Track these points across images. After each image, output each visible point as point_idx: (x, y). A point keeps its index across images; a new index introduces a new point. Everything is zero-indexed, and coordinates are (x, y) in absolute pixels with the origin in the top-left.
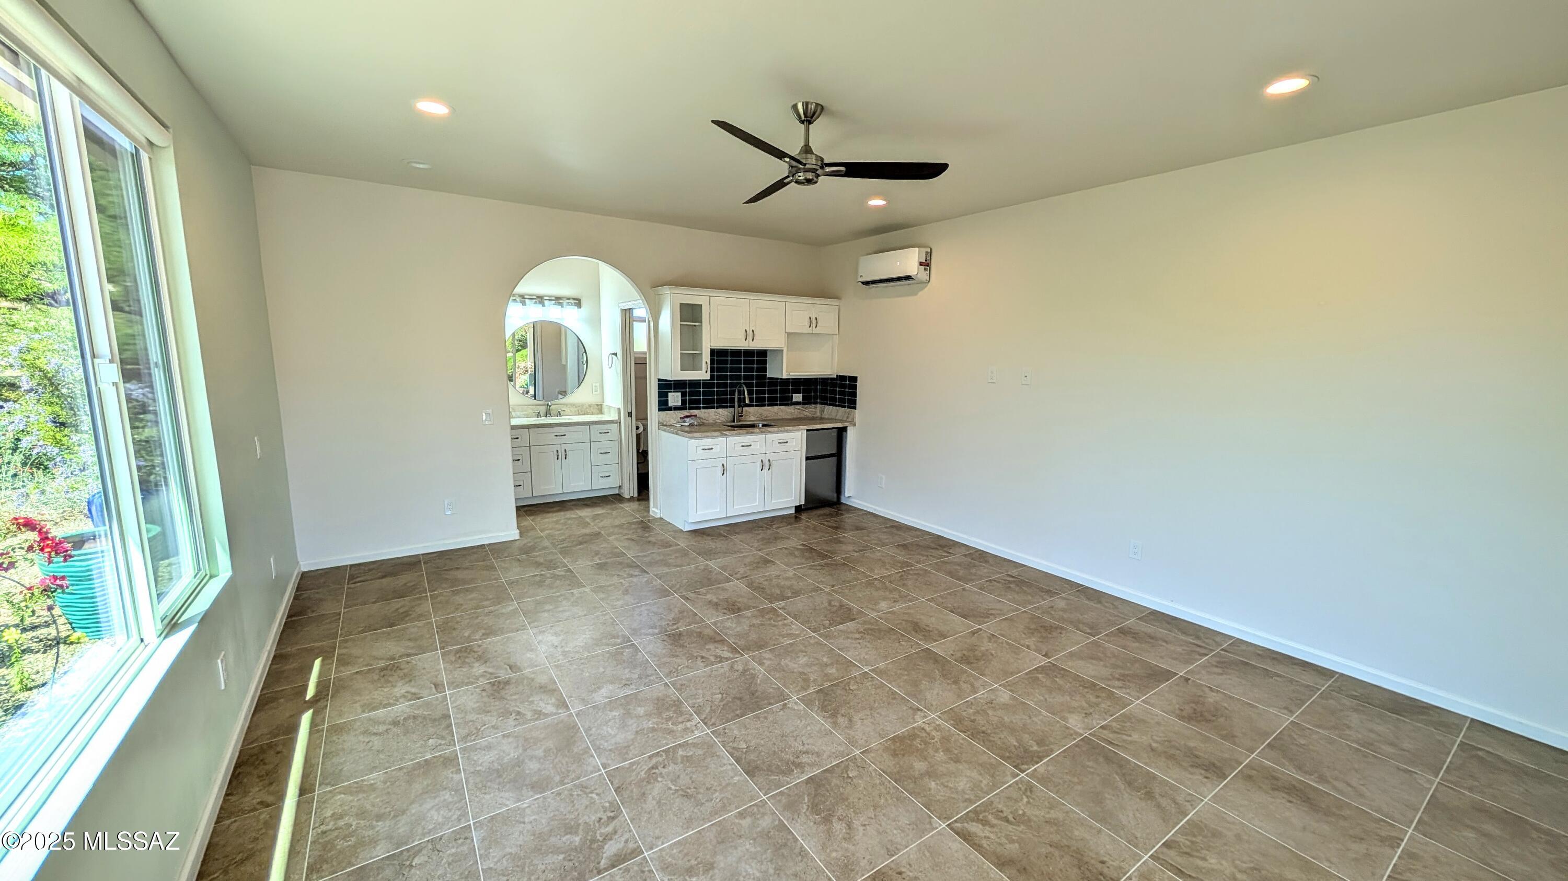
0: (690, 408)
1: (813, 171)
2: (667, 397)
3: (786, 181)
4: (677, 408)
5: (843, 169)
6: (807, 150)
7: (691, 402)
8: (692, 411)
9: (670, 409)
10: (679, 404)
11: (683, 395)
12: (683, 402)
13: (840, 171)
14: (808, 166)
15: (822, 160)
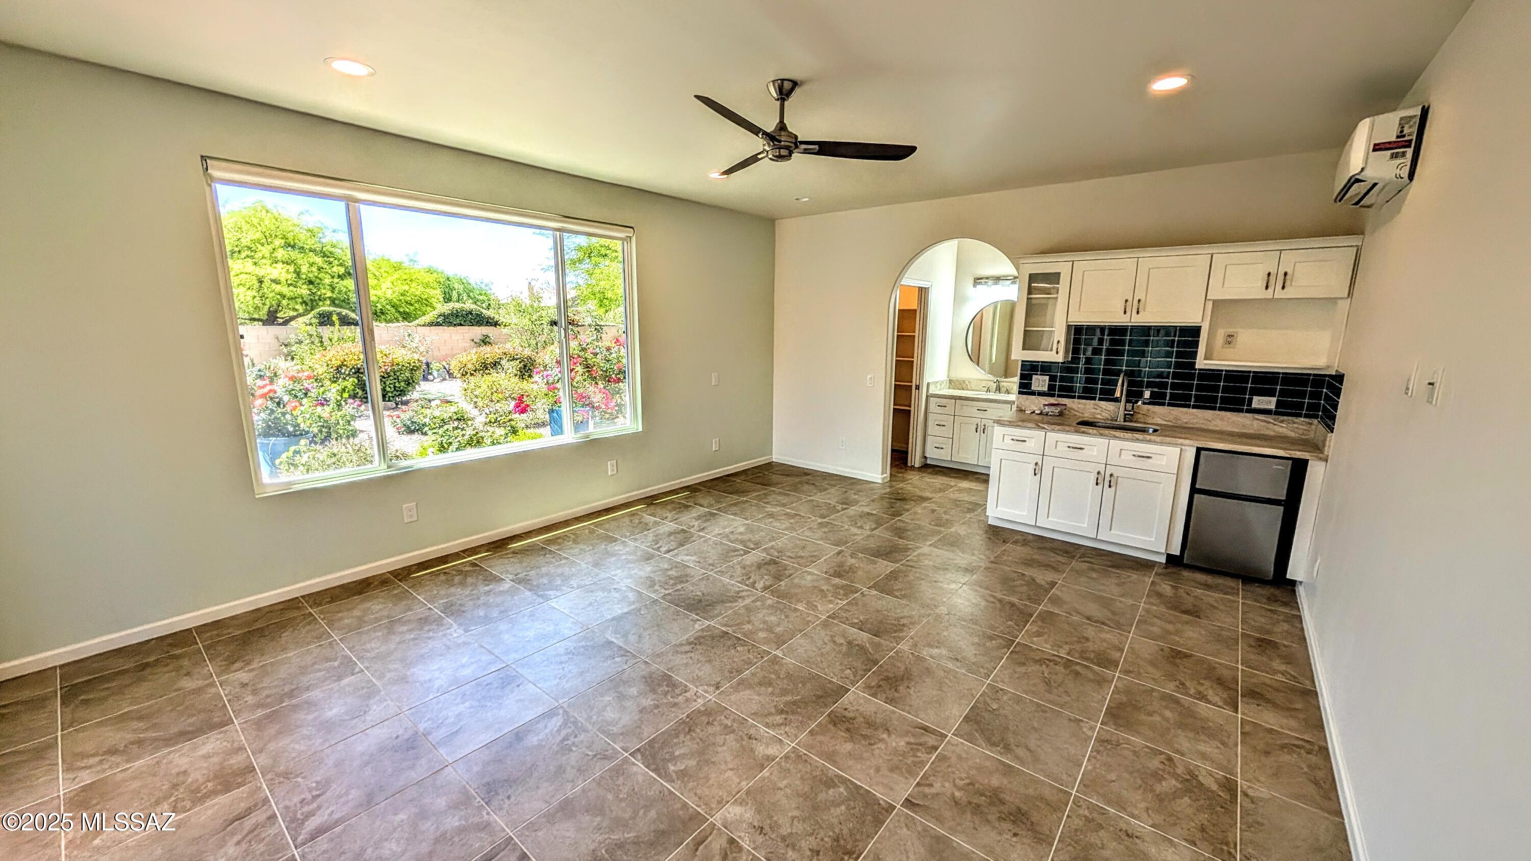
0: (1059, 396)
1: (787, 148)
2: (1031, 379)
3: (760, 156)
4: (1041, 394)
5: (816, 147)
6: (782, 127)
7: (1062, 388)
8: (1060, 399)
9: (1033, 393)
10: (1046, 389)
11: (1052, 378)
12: (1051, 388)
13: (813, 149)
14: (782, 143)
15: (796, 137)
